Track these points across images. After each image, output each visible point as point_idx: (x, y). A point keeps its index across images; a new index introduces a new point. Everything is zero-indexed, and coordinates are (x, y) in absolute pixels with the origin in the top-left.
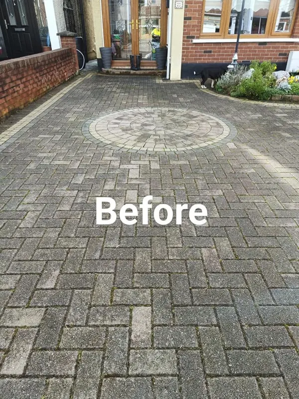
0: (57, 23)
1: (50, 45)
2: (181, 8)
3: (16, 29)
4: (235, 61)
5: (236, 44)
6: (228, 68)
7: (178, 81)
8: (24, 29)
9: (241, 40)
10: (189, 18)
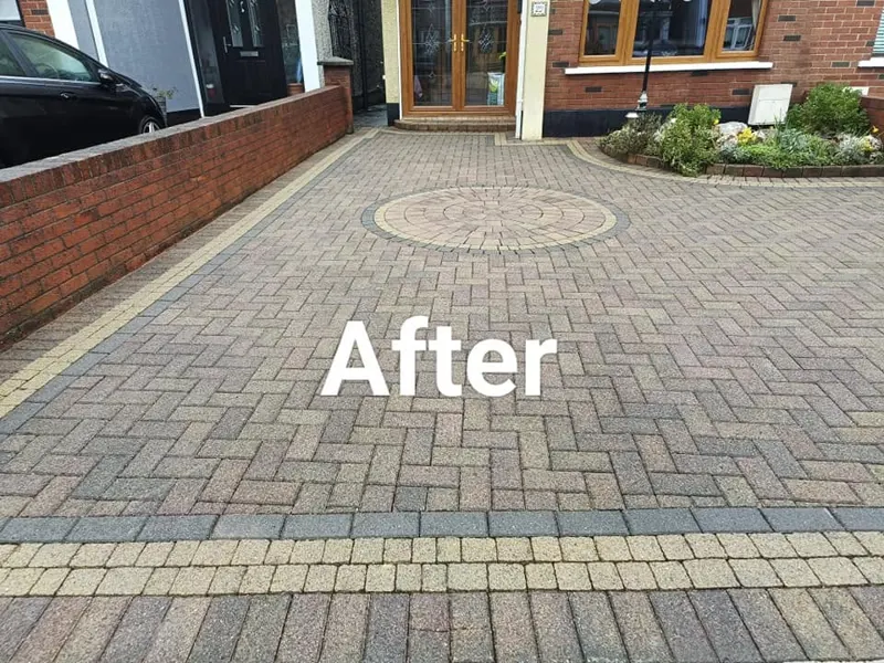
0: (317, 41)
1: (302, 81)
2: (543, 15)
3: (243, 54)
4: (642, 105)
5: (643, 76)
6: (627, 119)
7: (537, 141)
8: (256, 54)
9: (653, 68)
10: (560, 32)
